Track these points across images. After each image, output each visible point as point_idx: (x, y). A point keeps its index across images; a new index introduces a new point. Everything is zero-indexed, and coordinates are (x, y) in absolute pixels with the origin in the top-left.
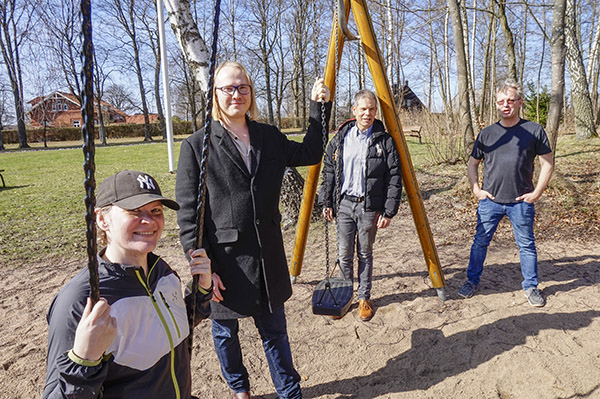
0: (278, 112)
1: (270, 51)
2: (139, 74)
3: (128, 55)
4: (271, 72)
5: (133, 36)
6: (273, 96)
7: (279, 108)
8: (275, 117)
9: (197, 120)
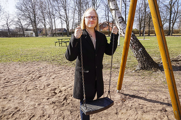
0: (172, 28)
1: (173, 5)
2: (125, 16)
3: (123, 10)
4: (172, 13)
5: (125, 4)
6: (171, 21)
7: (173, 26)
8: (171, 29)
9: (141, 30)
